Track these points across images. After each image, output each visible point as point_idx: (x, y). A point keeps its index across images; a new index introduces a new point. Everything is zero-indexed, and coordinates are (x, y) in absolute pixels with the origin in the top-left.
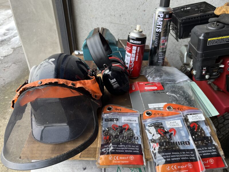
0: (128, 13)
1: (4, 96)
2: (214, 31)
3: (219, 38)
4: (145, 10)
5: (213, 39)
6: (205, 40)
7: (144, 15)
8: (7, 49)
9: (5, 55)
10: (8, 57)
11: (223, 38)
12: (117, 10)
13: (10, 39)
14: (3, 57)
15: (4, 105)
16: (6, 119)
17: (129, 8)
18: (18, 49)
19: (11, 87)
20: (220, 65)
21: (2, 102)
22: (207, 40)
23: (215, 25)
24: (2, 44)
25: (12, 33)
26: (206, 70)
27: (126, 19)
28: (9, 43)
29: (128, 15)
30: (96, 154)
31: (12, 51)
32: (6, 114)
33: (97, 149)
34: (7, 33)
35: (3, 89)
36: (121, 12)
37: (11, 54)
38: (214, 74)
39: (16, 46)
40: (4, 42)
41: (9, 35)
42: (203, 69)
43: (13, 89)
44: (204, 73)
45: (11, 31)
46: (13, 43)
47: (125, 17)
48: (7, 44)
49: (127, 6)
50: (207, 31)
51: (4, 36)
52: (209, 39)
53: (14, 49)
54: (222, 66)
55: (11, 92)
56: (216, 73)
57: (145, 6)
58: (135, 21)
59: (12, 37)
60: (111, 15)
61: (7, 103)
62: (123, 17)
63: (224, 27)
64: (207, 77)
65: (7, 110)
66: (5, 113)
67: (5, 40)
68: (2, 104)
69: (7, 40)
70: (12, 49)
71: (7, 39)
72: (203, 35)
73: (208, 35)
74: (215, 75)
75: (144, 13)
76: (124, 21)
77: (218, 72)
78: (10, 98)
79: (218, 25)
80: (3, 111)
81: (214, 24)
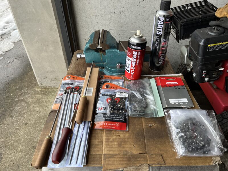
0: (128, 10)
1: (9, 94)
2: (215, 37)
3: (219, 44)
4: (145, 7)
5: (213, 45)
6: (205, 46)
7: (144, 11)
8: (8, 43)
9: (6, 51)
10: (10, 52)
11: (223, 43)
12: (117, 7)
13: (10, 32)
14: (5, 52)
15: (10, 103)
16: (13, 117)
17: (129, 5)
18: (18, 43)
19: (15, 84)
20: (220, 68)
21: (8, 100)
22: (207, 46)
23: (215, 30)
24: (2, 38)
25: (11, 26)
26: (205, 73)
27: (126, 16)
28: (9, 37)
29: (128, 12)
30: (101, 161)
31: (13, 46)
32: (13, 112)
33: (103, 156)
34: (7, 25)
35: (7, 86)
36: (121, 9)
37: (12, 48)
38: (214, 76)
39: (17, 40)
40: (4, 36)
41: (9, 28)
42: (203, 73)
43: (17, 86)
44: (203, 76)
45: (10, 24)
46: (13, 37)
47: (125, 14)
48: (7, 37)
49: (127, 3)
50: (207, 37)
51: (4, 29)
52: (209, 46)
53: (15, 43)
54: (222, 69)
55: (16, 90)
56: (216, 75)
57: (145, 2)
58: (135, 18)
59: (12, 30)
60: (111, 12)
61: (13, 101)
62: (123, 14)
63: (224, 32)
64: (207, 79)
65: (13, 108)
66: (11, 111)
67: (5, 33)
68: (8, 102)
69: (7, 34)
70: (13, 43)
71: (7, 32)
72: (203, 41)
73: (208, 41)
74: (214, 78)
75: (145, 9)
76: (124, 18)
77: (217, 75)
78: (15, 95)
79: (218, 30)
80: (9, 108)
81: (215, 28)
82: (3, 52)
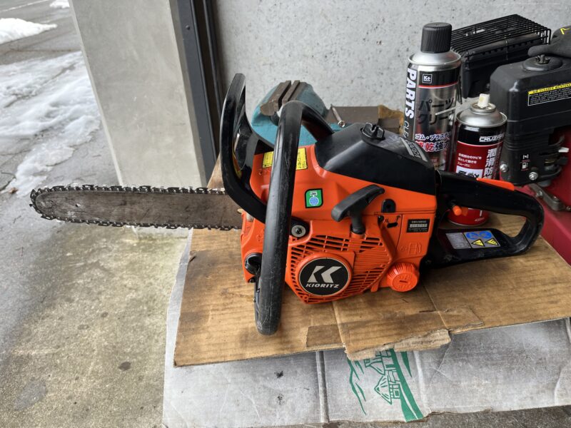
0: (342, 49)
2: (540, 74)
3: (551, 89)
4: (380, 42)
5: (539, 91)
6: (522, 94)
7: (378, 52)
8: (59, 147)
9: (55, 162)
10: (64, 164)
11: (560, 87)
12: (318, 44)
13: (62, 125)
14: (52, 166)
15: (65, 271)
17: (344, 38)
18: (83, 146)
19: (77, 231)
20: (560, 149)
21: (61, 265)
22: (527, 94)
23: (541, 62)
24: (44, 136)
25: (65, 112)
26: (529, 161)
27: (338, 62)
28: (60, 134)
29: (344, 54)
31: (72, 152)
32: (72, 290)
34: (55, 111)
35: (60, 235)
36: (328, 48)
37: (70, 158)
38: (547, 168)
39: (79, 141)
40: (49, 133)
41: (59, 116)
42: (522, 159)
44: (524, 167)
45: (63, 107)
46: (70, 134)
47: (336, 58)
48: (56, 136)
49: (340, 34)
50: (524, 76)
51: (47, 119)
52: (531, 93)
53: (76, 147)
54: (565, 150)
56: (552, 166)
57: (381, 32)
58: (358, 66)
59: (68, 120)
60: (304, 56)
62: (332, 59)
63: (561, 64)
64: (532, 176)
67: (51, 127)
68: (60, 270)
69: (55, 128)
70: (71, 147)
71: (56, 125)
72: (516, 84)
73: (526, 84)
74: (550, 172)
77: (556, 165)
78: (78, 254)
79: (548, 62)
81: (539, 59)
82: (47, 166)
